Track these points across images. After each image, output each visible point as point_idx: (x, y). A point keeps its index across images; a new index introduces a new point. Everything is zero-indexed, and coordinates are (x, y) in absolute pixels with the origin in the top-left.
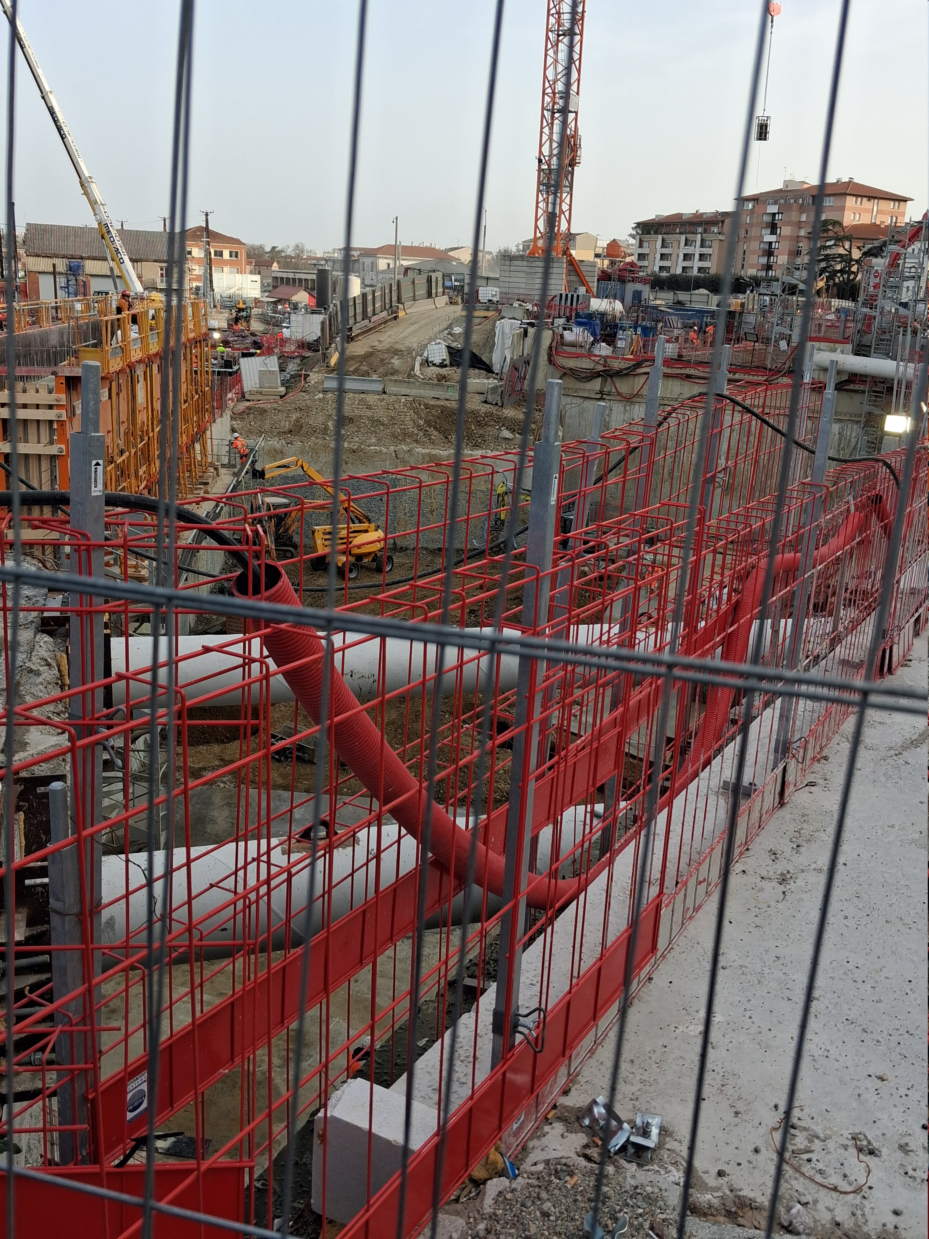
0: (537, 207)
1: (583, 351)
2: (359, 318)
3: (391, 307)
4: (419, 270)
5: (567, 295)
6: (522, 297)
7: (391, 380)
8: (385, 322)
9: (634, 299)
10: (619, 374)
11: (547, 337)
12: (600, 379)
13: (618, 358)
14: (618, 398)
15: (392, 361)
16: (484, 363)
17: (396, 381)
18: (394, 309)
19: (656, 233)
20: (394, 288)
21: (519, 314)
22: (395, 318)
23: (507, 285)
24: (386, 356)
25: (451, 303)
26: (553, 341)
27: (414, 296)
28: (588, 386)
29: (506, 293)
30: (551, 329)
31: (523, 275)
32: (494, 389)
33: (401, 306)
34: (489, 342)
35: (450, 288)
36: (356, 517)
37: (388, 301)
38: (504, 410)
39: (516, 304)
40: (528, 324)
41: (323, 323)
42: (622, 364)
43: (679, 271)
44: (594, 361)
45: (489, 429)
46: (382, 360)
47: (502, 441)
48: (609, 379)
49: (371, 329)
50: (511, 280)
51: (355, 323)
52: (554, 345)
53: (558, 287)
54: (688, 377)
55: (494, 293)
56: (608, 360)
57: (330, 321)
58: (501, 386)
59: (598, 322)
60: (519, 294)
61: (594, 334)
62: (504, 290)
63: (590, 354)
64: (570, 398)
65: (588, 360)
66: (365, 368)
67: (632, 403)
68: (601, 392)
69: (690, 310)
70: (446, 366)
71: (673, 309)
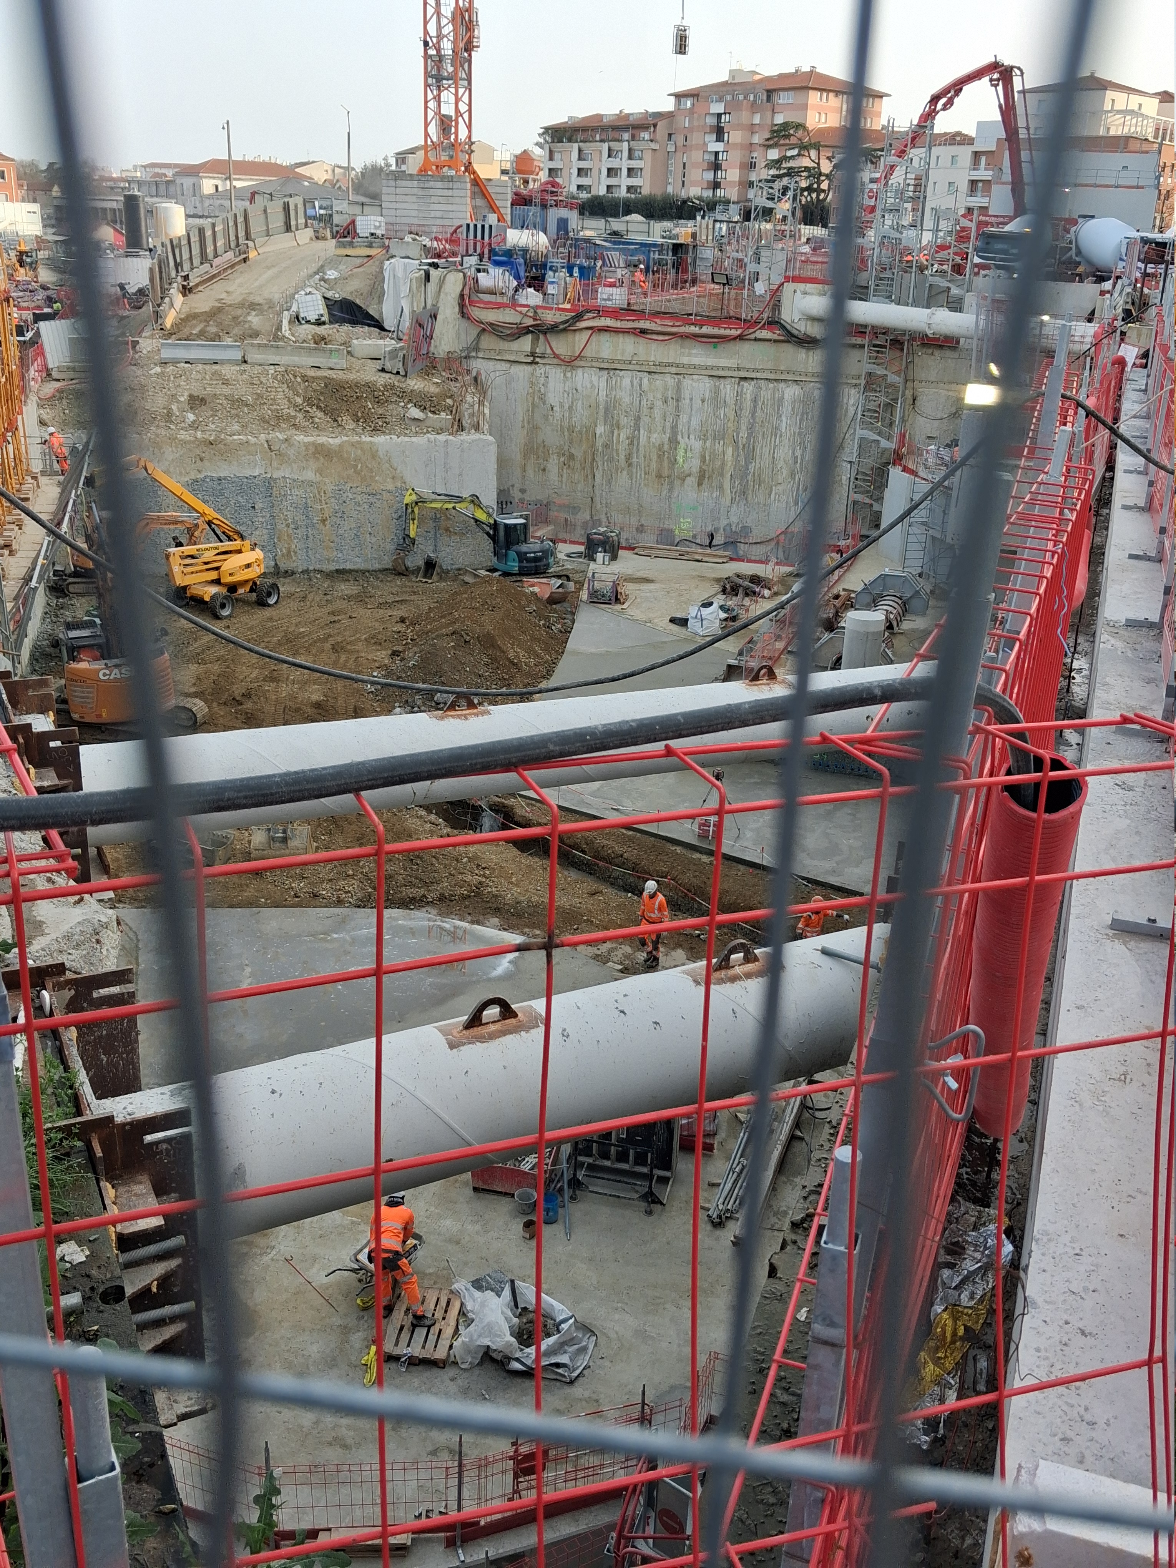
0: (426, 107)
1: (505, 300)
2: (196, 261)
3: (238, 245)
4: (271, 195)
5: (475, 226)
6: (414, 229)
7: (252, 345)
8: (232, 266)
9: (559, 229)
10: (554, 329)
11: (454, 283)
12: (530, 336)
13: (551, 309)
14: (556, 361)
15: (249, 318)
16: (372, 318)
17: (259, 345)
18: (242, 248)
19: (570, 140)
20: (240, 219)
21: (415, 251)
22: (245, 260)
23: (393, 212)
24: (239, 312)
25: (317, 238)
26: (464, 286)
27: (268, 230)
28: (515, 345)
29: (392, 224)
30: (460, 271)
31: (414, 199)
32: (393, 353)
33: (251, 244)
34: (377, 289)
35: (314, 218)
36: (224, 533)
37: (233, 238)
38: (409, 381)
39: (408, 238)
40: (430, 264)
41: (151, 270)
42: (557, 316)
43: (602, 191)
44: (521, 313)
45: (391, 407)
46: (235, 318)
47: (411, 423)
48: (541, 336)
49: (214, 277)
50: (398, 206)
51: (192, 269)
52: (466, 292)
53: (461, 215)
54: (643, 332)
55: (377, 224)
56: (539, 311)
57: (160, 268)
58: (402, 348)
59: (522, 261)
60: (410, 225)
61: (517, 277)
62: (392, 220)
63: (514, 304)
64: (491, 363)
65: (513, 311)
66: (213, 329)
67: (574, 368)
68: (533, 354)
69: (632, 244)
70: (324, 323)
71: (610, 242)
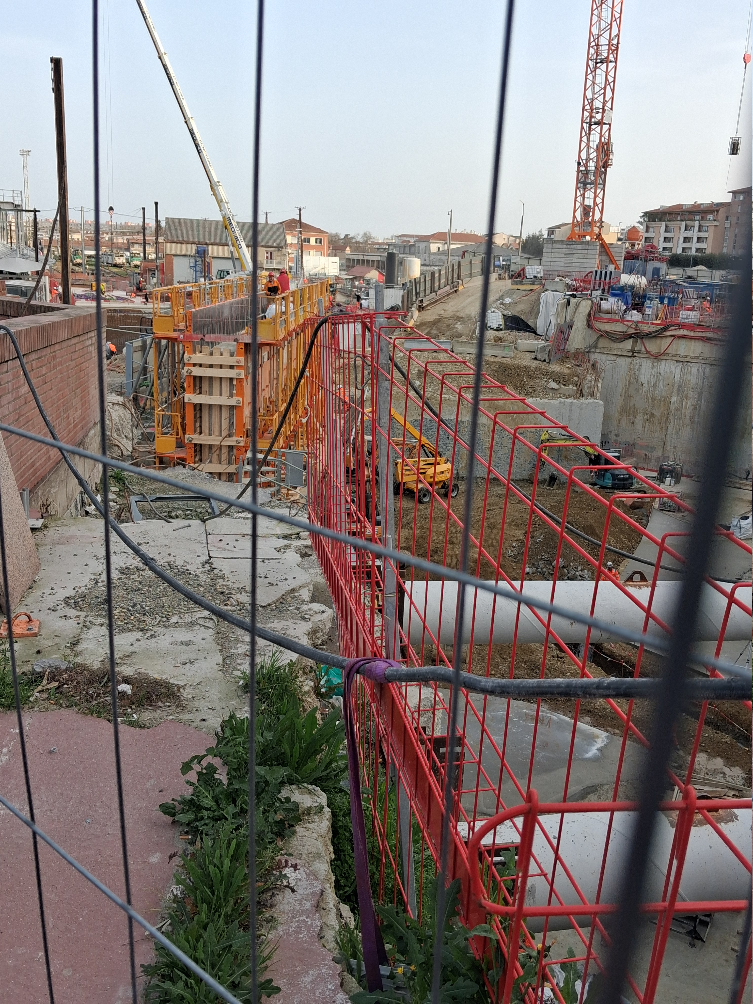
0: (576, 201)
1: (617, 317)
2: (428, 292)
3: (453, 282)
4: (474, 253)
5: (601, 272)
6: (561, 273)
7: (458, 342)
8: (448, 295)
9: (653, 274)
10: (648, 336)
11: (585, 306)
12: (631, 340)
13: (647, 323)
14: (647, 355)
15: (456, 326)
16: (530, 327)
17: (462, 342)
18: (455, 284)
19: (660, 220)
20: (456, 267)
21: (561, 287)
22: (456, 291)
23: (549, 264)
24: (451, 322)
25: (500, 279)
26: (592, 308)
27: (471, 274)
28: (621, 345)
29: (547, 271)
30: (590, 299)
31: (563, 255)
32: (543, 349)
33: (460, 282)
34: (535, 310)
35: (499, 266)
36: (430, 452)
37: (450, 278)
38: (551, 366)
39: (557, 279)
40: (571, 295)
41: (403, 296)
42: (651, 328)
44: (627, 325)
45: (538, 381)
46: (448, 326)
47: (550, 391)
48: (639, 340)
49: (437, 301)
50: (552, 259)
51: (425, 296)
52: (593, 312)
53: (592, 265)
54: (708, 339)
55: (539, 270)
56: (639, 325)
57: (408, 295)
58: (548, 346)
59: (630, 293)
60: (558, 271)
61: (626, 304)
62: (547, 268)
63: (623, 320)
64: (604, 356)
65: (622, 325)
66: (434, 332)
67: (659, 360)
68: (632, 351)
69: (702, 284)
70: (501, 330)
71: (687, 283)
